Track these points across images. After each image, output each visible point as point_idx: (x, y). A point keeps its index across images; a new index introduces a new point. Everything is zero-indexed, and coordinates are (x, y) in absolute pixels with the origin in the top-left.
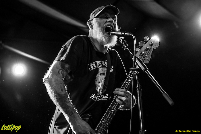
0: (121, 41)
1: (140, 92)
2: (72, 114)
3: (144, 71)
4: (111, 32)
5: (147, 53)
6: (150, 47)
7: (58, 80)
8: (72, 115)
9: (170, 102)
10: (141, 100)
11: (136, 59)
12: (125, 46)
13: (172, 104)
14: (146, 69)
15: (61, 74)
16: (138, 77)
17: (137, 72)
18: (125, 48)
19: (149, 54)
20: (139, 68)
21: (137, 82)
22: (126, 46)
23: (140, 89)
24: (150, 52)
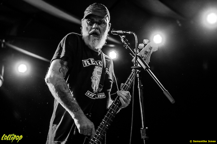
0: (122, 40)
1: (141, 90)
2: (78, 110)
3: (146, 69)
4: (113, 30)
5: (147, 56)
6: (149, 51)
7: (60, 79)
8: (78, 112)
9: (171, 100)
10: (142, 98)
11: (138, 57)
12: (126, 45)
13: (173, 102)
14: (147, 68)
15: (62, 73)
16: (139, 75)
17: (138, 71)
18: (126, 47)
19: (148, 57)
20: (140, 66)
21: (138, 80)
22: (128, 44)
23: (141, 87)
24: (149, 55)
